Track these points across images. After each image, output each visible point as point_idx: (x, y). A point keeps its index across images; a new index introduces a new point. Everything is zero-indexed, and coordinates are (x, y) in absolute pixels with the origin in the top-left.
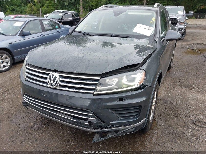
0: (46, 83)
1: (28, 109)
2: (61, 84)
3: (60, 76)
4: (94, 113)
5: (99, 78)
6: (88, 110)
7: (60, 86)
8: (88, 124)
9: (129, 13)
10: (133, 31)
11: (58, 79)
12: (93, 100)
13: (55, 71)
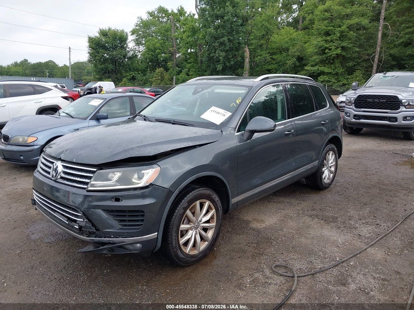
0: (49, 173)
1: (36, 209)
2: (63, 175)
3: (63, 165)
4: (84, 214)
5: (95, 170)
6: (77, 209)
7: (62, 178)
8: (77, 227)
9: (216, 91)
10: (201, 117)
11: (60, 169)
12: (86, 197)
13: (60, 159)
